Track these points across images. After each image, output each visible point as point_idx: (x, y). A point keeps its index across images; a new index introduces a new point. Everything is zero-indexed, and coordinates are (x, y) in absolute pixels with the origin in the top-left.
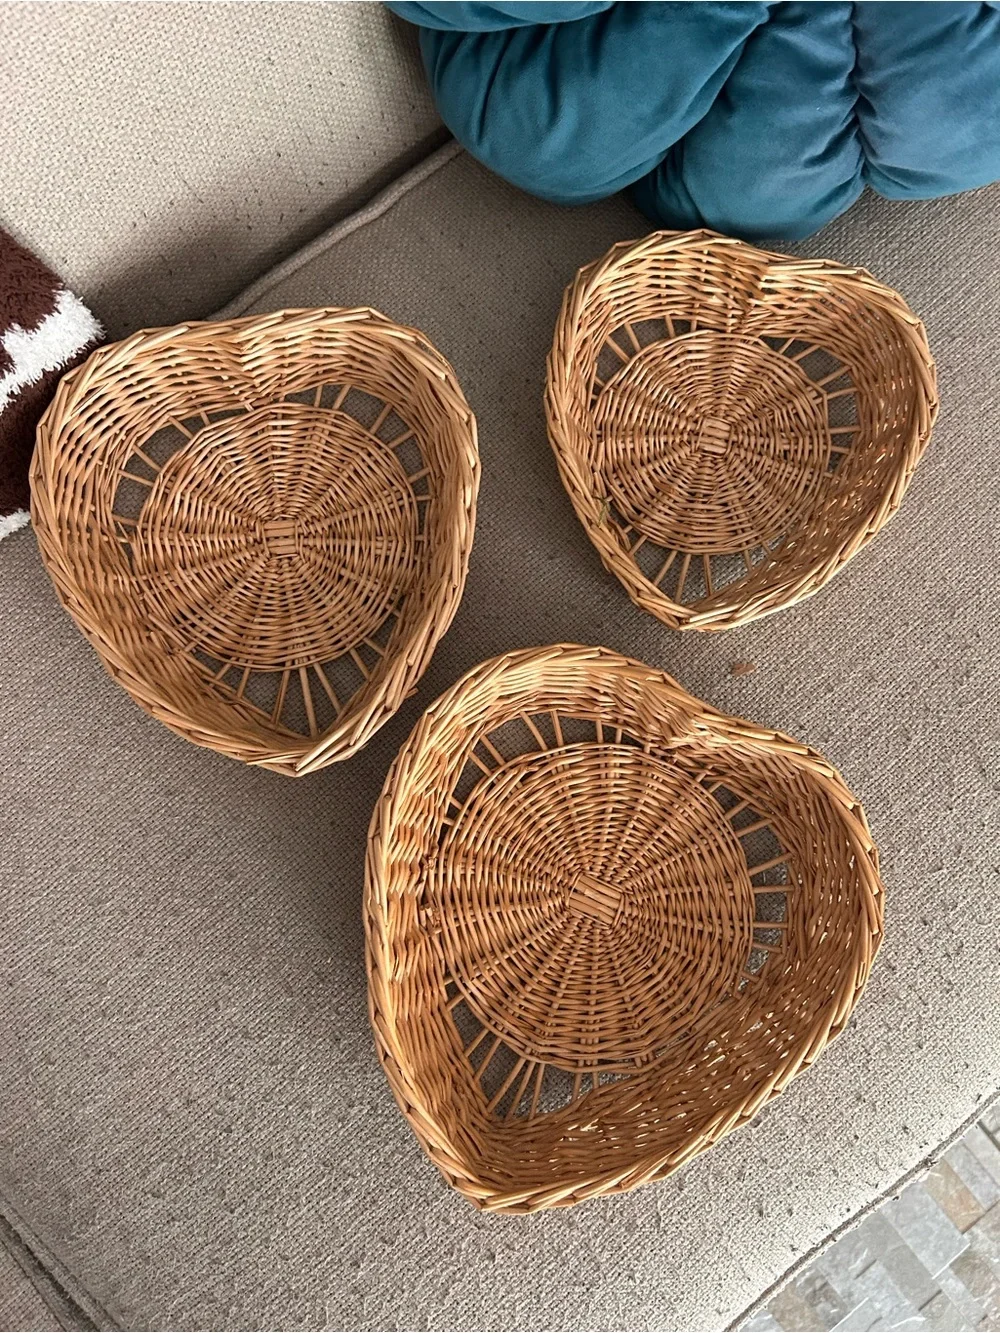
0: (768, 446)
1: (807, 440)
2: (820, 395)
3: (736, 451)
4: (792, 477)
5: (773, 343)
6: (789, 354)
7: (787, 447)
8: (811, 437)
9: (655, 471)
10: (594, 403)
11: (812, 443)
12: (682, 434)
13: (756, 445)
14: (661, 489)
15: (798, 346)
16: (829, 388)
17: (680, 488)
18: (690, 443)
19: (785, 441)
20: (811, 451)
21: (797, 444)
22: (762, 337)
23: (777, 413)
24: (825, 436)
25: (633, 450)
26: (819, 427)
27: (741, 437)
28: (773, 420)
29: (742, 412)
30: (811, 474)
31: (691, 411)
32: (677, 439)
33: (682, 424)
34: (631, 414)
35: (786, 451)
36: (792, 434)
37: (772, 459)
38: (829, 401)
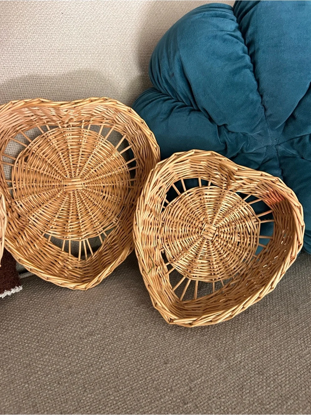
0: (232, 238)
1: (249, 239)
2: (257, 221)
3: (217, 239)
4: (239, 254)
5: (243, 196)
6: (247, 201)
7: (239, 241)
8: (250, 238)
9: (182, 241)
10: (163, 210)
11: (250, 241)
12: (196, 228)
13: (226, 237)
14: (185, 249)
15: (253, 198)
16: (262, 218)
17: (192, 251)
18: (198, 232)
19: (239, 238)
20: (249, 244)
21: (244, 240)
23: (238, 225)
24: (256, 238)
25: (176, 231)
26: (255, 234)
27: (220, 233)
28: (235, 228)
29: (223, 223)
30: (248, 254)
31: (202, 219)
32: (194, 230)
33: (197, 224)
34: (177, 217)
35: (238, 242)
36: (243, 236)
37: (232, 245)
38: (261, 224)
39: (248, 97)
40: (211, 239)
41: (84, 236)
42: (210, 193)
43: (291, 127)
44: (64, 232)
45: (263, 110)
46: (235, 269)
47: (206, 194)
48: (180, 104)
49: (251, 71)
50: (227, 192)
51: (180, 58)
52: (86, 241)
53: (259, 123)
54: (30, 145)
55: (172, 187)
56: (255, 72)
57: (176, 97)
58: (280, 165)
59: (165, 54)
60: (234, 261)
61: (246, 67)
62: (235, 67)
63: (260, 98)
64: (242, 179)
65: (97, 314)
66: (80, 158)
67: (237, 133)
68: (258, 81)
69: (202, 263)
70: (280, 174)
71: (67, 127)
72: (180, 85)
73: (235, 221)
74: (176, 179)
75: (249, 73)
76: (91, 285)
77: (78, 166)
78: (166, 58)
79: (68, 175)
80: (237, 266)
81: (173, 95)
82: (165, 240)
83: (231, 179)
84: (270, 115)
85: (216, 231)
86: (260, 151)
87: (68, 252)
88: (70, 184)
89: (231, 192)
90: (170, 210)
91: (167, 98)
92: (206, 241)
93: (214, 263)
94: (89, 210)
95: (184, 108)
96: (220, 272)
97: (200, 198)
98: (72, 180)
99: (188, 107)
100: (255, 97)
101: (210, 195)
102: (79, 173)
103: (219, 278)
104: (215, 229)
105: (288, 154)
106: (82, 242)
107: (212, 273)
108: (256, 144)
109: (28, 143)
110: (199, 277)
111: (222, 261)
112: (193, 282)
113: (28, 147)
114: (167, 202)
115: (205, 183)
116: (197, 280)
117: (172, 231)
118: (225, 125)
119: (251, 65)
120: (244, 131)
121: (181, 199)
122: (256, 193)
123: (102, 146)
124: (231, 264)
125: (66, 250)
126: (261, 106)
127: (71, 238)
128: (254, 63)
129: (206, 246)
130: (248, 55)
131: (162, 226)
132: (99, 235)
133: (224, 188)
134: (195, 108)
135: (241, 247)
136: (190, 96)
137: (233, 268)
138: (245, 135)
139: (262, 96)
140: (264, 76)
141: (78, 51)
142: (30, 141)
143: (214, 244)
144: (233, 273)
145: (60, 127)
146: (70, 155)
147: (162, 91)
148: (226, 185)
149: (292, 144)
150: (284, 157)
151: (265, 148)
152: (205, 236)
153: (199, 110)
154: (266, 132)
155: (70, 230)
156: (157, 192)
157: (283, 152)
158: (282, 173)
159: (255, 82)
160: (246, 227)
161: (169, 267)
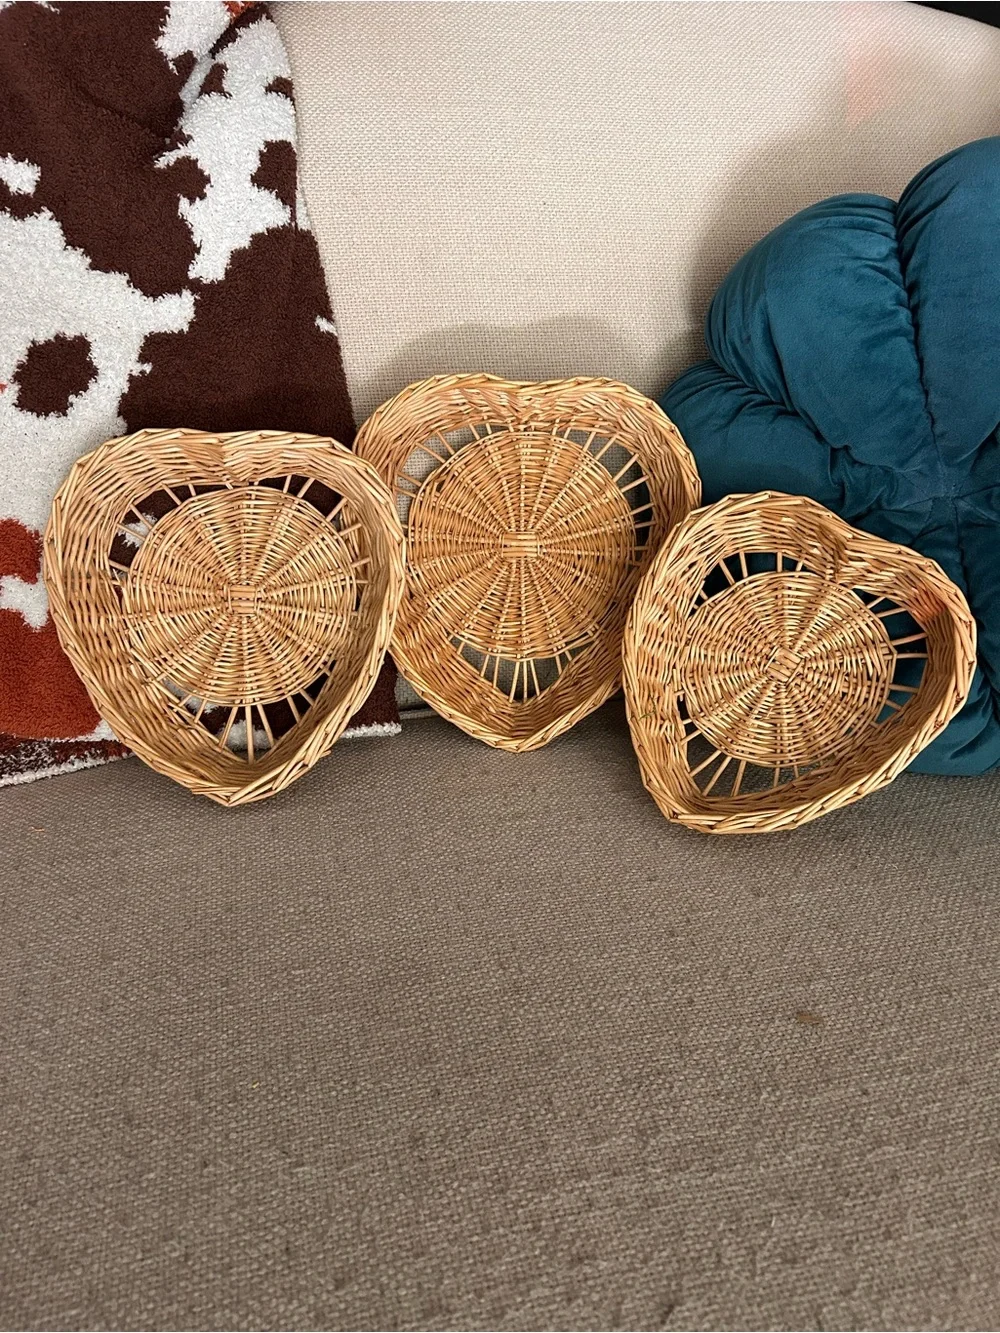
0: (830, 685)
1: (865, 689)
2: (891, 653)
3: (798, 681)
4: (841, 718)
5: (867, 598)
6: (875, 610)
7: (846, 691)
8: (870, 687)
9: (725, 679)
10: (693, 611)
11: (869, 693)
12: (756, 655)
13: (819, 681)
14: (728, 696)
15: (887, 605)
16: (900, 649)
17: (741, 701)
18: (760, 664)
19: (846, 684)
20: (866, 700)
21: (855, 689)
22: (854, 590)
23: (847, 659)
24: (883, 689)
25: (713, 658)
26: (881, 680)
27: (806, 671)
28: (841, 664)
29: (817, 651)
30: (859, 719)
31: (771, 638)
32: (751, 659)
33: (759, 647)
34: (720, 629)
35: (844, 694)
36: (855, 680)
37: (828, 697)
38: (898, 660)
39: (895, 393)
40: (785, 680)
41: (526, 652)
42: (797, 585)
43: (988, 462)
44: (489, 640)
45: (929, 422)
46: (826, 745)
47: (790, 588)
48: (758, 398)
49: (909, 341)
50: (834, 586)
51: (766, 307)
52: (528, 662)
53: (920, 448)
54: (451, 460)
55: (718, 566)
56: (917, 344)
57: (753, 383)
58: (960, 540)
59: (738, 297)
60: (827, 730)
61: (897, 333)
62: (873, 332)
63: (923, 396)
64: (862, 560)
65: (534, 791)
66: (540, 494)
67: (871, 467)
68: (921, 361)
69: (759, 727)
70: (958, 560)
71: (525, 430)
72: (761, 361)
73: (844, 649)
74: (729, 551)
75: (903, 345)
76: (527, 744)
77: (535, 509)
78: (738, 307)
79: (513, 525)
80: (833, 741)
81: (749, 381)
82: (689, 675)
83: (840, 558)
84: (942, 435)
85: (798, 664)
86: (919, 509)
87: (491, 681)
88: (514, 543)
89: (842, 588)
90: (708, 613)
91: (735, 383)
92: (774, 683)
93: (785, 729)
94: (544, 601)
95: (766, 407)
96: (796, 750)
97: (775, 594)
98: (520, 537)
99: (775, 407)
100: (912, 394)
101: (797, 590)
102: (535, 523)
103: (791, 761)
104: (798, 660)
105: (979, 517)
106: (521, 664)
107: (776, 748)
108: (910, 494)
109: (447, 456)
110: (750, 753)
111: (803, 728)
112: (735, 763)
113: (447, 464)
114: (705, 596)
115: (790, 565)
116: (745, 759)
117: (706, 656)
118: (846, 448)
119: (913, 329)
120: (888, 462)
121: (733, 592)
122: (895, 595)
123: (587, 474)
124: (821, 734)
125: (489, 677)
126: (925, 415)
127: (500, 652)
128: (916, 325)
129: (772, 694)
130: (908, 308)
131: (687, 644)
132: (556, 655)
133: (828, 577)
134: (789, 409)
135: (847, 703)
136: (779, 384)
137: (822, 743)
138: (887, 471)
139: (926, 393)
140: (932, 353)
142: (452, 452)
143: (790, 691)
144: (822, 754)
145: (512, 429)
146: (523, 486)
147: (727, 369)
148: (832, 571)
149: (989, 497)
150: (969, 525)
151: (930, 503)
152: (773, 673)
153: (795, 414)
154: (933, 468)
155: (502, 637)
156: (684, 573)
157: (969, 513)
158: (962, 558)
159: (915, 365)
160: (865, 664)
161: (690, 728)
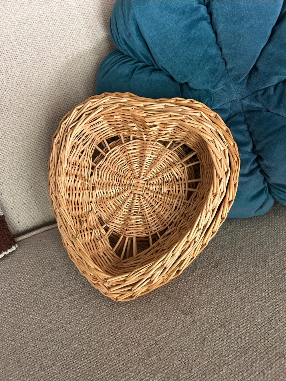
0: (161, 189)
1: (177, 186)
2: (183, 166)
3: (147, 191)
4: (170, 203)
5: (165, 143)
6: (170, 148)
7: (169, 190)
8: (179, 184)
9: (115, 201)
10: (92, 174)
11: (179, 187)
12: (125, 185)
13: (156, 189)
14: (119, 208)
16: (187, 162)
17: (125, 209)
18: (128, 189)
19: (168, 187)
20: (179, 191)
21: (173, 188)
22: (158, 142)
23: (165, 175)
24: (185, 184)
25: (107, 192)
26: (183, 180)
27: (149, 186)
28: (163, 178)
29: (151, 175)
30: (178, 201)
31: (129, 175)
32: (124, 188)
33: (125, 181)
34: (106, 178)
35: (169, 191)
36: (171, 184)
37: (162, 195)
38: (187, 168)
40: (141, 193)
42: (134, 147)
46: (168, 218)
47: (131, 150)
50: (149, 143)
55: (96, 149)
60: (166, 211)
64: (155, 126)
69: (137, 219)
73: (162, 170)
74: (98, 140)
80: (170, 215)
82: (98, 204)
83: (146, 128)
85: (144, 184)
89: (153, 142)
90: (98, 172)
92: (137, 196)
93: (148, 216)
96: (155, 224)
97: (125, 154)
101: (134, 149)
103: (155, 230)
104: (144, 182)
107: (146, 225)
110: (136, 232)
111: (155, 213)
112: (131, 239)
114: (95, 165)
116: (134, 236)
117: (103, 192)
121: (106, 159)
122: (176, 138)
124: (164, 213)
129: (137, 201)
131: (93, 189)
133: (145, 139)
135: (171, 195)
137: (166, 217)
141: (39, 19)
143: (145, 198)
144: (167, 223)
148: (145, 136)
152: (135, 192)
156: (80, 156)
160: (173, 175)
161: (107, 229)
